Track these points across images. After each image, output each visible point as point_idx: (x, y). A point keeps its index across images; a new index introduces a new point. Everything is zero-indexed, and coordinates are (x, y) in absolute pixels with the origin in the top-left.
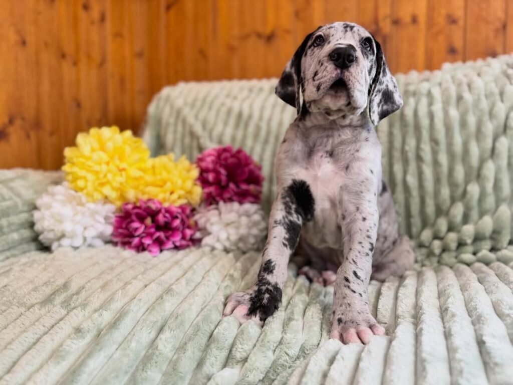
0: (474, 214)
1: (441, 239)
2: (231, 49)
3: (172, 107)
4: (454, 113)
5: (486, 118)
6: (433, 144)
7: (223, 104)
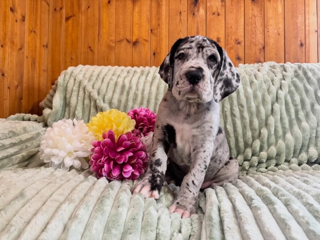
0: (266, 146)
1: (249, 160)
2: (110, 47)
3: (75, 80)
4: (250, 90)
5: (267, 93)
6: (240, 107)
7: (111, 79)
